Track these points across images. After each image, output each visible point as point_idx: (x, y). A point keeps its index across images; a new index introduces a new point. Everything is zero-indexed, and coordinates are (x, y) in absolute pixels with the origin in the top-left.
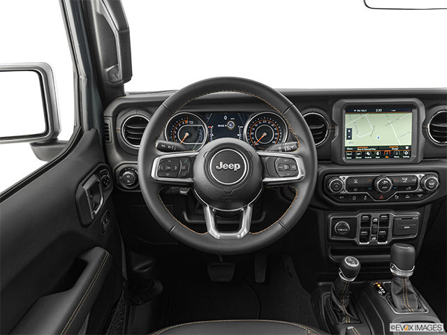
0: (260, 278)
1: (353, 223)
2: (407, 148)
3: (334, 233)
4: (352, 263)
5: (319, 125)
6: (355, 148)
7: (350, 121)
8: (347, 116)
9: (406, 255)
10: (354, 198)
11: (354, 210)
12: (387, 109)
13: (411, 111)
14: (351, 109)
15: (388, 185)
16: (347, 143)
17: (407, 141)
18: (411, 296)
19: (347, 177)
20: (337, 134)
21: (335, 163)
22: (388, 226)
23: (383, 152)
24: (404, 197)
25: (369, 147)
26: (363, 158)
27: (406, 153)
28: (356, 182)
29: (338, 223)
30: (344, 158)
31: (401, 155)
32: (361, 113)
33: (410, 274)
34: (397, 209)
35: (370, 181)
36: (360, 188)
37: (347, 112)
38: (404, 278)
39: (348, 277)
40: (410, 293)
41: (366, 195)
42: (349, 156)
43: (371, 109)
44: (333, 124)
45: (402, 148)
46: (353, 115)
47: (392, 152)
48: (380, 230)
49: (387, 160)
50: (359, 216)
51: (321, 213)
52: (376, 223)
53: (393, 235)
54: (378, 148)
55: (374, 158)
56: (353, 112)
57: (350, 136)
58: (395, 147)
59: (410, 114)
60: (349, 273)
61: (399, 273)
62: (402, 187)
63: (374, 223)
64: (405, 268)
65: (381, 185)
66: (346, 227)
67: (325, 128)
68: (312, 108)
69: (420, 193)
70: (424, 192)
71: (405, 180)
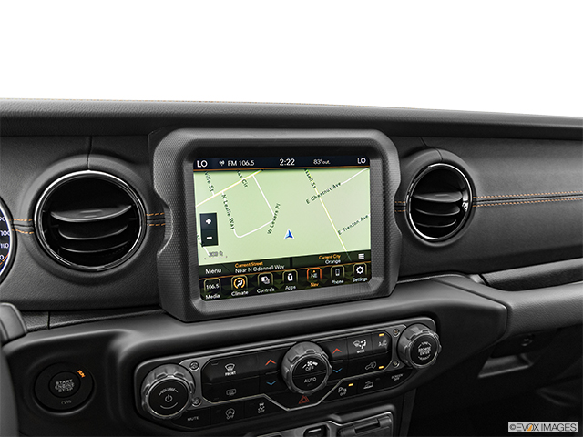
2: (361, 257)
5: (115, 206)
6: (229, 268)
8: (200, 180)
12: (306, 157)
13: (367, 165)
15: (319, 370)
16: (205, 256)
17: (360, 240)
19: (203, 360)
20: (170, 235)
23: (302, 274)
25: (267, 262)
26: (253, 293)
27: (360, 270)
28: (230, 371)
30: (197, 301)
31: (348, 276)
32: (239, 168)
35: (272, 361)
36: (241, 384)
37: (198, 168)
41: (262, 400)
42: (212, 292)
43: (266, 158)
44: (156, 204)
45: (349, 258)
46: (216, 177)
47: (326, 271)
54: (290, 262)
55: (281, 290)
56: (217, 168)
57: (211, 236)
58: (332, 256)
59: (365, 173)
62: (356, 364)
65: (300, 371)
67: (131, 220)
68: (89, 152)
69: (397, 372)
70: (407, 371)
71: (361, 347)
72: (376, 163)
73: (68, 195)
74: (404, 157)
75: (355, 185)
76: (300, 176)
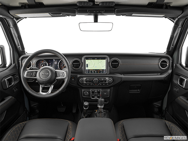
0: (74, 111)
1: (89, 92)
3: (84, 95)
4: (86, 104)
5: (78, 63)
6: (89, 70)
7: (88, 62)
8: (86, 60)
9: (101, 101)
10: (88, 85)
11: (89, 88)
12: (98, 58)
14: (87, 58)
15: (97, 81)
16: (87, 68)
17: (104, 68)
18: (102, 113)
19: (85, 78)
20: (83, 66)
21: (83, 74)
22: (100, 93)
24: (102, 85)
25: (93, 70)
26: (91, 73)
27: (104, 71)
28: (88, 80)
29: (85, 92)
30: (85, 73)
31: (103, 72)
32: (91, 59)
33: (102, 107)
35: (92, 79)
36: (89, 82)
37: (86, 59)
38: (101, 108)
39: (85, 108)
40: (102, 112)
41: (91, 83)
42: (87, 72)
43: (93, 58)
44: (82, 63)
45: (103, 70)
46: (88, 60)
48: (98, 94)
49: (99, 73)
50: (91, 90)
51: (80, 89)
52: (96, 92)
53: (102, 96)
54: (96, 70)
55: (95, 73)
56: (88, 59)
57: (87, 66)
58: (101, 70)
60: (86, 106)
61: (99, 107)
62: (102, 81)
63: (95, 92)
64: (101, 105)
65: (95, 81)
66: (87, 93)
67: (80, 64)
68: (76, 58)
69: (108, 83)
70: (109, 83)
71: (103, 79)
72: (106, 59)
73: (75, 62)
74: (110, 59)
75: (104, 61)
76: (97, 60)
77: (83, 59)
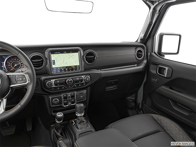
0: (29, 129)
1: (60, 98)
2: (78, 66)
3: (53, 104)
4: (60, 115)
5: (40, 59)
6: (57, 68)
7: (54, 57)
8: (52, 55)
9: (81, 107)
10: (59, 88)
11: (60, 93)
12: (68, 51)
13: (78, 52)
14: (53, 52)
15: (71, 81)
16: (53, 66)
17: (77, 63)
18: (84, 123)
19: (54, 80)
20: (48, 63)
21: (49, 75)
22: (74, 97)
23: (68, 69)
24: (78, 86)
25: (63, 67)
26: (61, 72)
27: (78, 68)
28: (58, 82)
29: (54, 100)
30: (52, 73)
31: (76, 69)
32: (58, 53)
33: (83, 115)
34: (77, 90)
35: (64, 81)
36: (60, 84)
37: (52, 54)
38: (81, 116)
39: (59, 121)
40: (84, 122)
41: (63, 86)
42: (55, 71)
43: (62, 52)
44: (46, 59)
45: (76, 66)
46: (54, 55)
47: (72, 68)
48: (72, 99)
49: (71, 72)
50: (62, 95)
51: (46, 97)
52: (70, 97)
53: (77, 101)
54: (66, 67)
55: (65, 71)
56: (54, 53)
57: (54, 63)
58: (73, 66)
59: (78, 53)
60: (59, 119)
61: (79, 115)
62: (77, 81)
63: (69, 97)
64: (81, 113)
65: (68, 82)
66: (57, 101)
67: (43, 61)
68: (36, 52)
69: (84, 83)
70: (86, 83)
71: (78, 79)
72: (79, 52)
73: (33, 58)
74: (84, 51)
75: (76, 55)
76: (67, 54)
77: (46, 53)
